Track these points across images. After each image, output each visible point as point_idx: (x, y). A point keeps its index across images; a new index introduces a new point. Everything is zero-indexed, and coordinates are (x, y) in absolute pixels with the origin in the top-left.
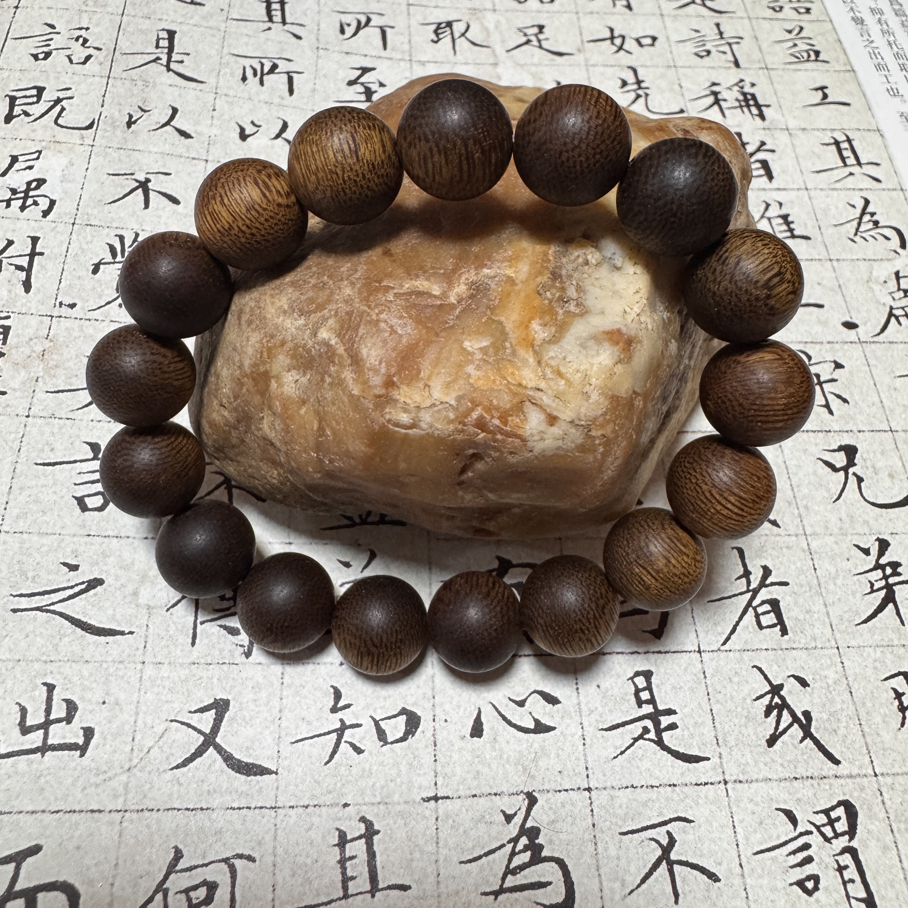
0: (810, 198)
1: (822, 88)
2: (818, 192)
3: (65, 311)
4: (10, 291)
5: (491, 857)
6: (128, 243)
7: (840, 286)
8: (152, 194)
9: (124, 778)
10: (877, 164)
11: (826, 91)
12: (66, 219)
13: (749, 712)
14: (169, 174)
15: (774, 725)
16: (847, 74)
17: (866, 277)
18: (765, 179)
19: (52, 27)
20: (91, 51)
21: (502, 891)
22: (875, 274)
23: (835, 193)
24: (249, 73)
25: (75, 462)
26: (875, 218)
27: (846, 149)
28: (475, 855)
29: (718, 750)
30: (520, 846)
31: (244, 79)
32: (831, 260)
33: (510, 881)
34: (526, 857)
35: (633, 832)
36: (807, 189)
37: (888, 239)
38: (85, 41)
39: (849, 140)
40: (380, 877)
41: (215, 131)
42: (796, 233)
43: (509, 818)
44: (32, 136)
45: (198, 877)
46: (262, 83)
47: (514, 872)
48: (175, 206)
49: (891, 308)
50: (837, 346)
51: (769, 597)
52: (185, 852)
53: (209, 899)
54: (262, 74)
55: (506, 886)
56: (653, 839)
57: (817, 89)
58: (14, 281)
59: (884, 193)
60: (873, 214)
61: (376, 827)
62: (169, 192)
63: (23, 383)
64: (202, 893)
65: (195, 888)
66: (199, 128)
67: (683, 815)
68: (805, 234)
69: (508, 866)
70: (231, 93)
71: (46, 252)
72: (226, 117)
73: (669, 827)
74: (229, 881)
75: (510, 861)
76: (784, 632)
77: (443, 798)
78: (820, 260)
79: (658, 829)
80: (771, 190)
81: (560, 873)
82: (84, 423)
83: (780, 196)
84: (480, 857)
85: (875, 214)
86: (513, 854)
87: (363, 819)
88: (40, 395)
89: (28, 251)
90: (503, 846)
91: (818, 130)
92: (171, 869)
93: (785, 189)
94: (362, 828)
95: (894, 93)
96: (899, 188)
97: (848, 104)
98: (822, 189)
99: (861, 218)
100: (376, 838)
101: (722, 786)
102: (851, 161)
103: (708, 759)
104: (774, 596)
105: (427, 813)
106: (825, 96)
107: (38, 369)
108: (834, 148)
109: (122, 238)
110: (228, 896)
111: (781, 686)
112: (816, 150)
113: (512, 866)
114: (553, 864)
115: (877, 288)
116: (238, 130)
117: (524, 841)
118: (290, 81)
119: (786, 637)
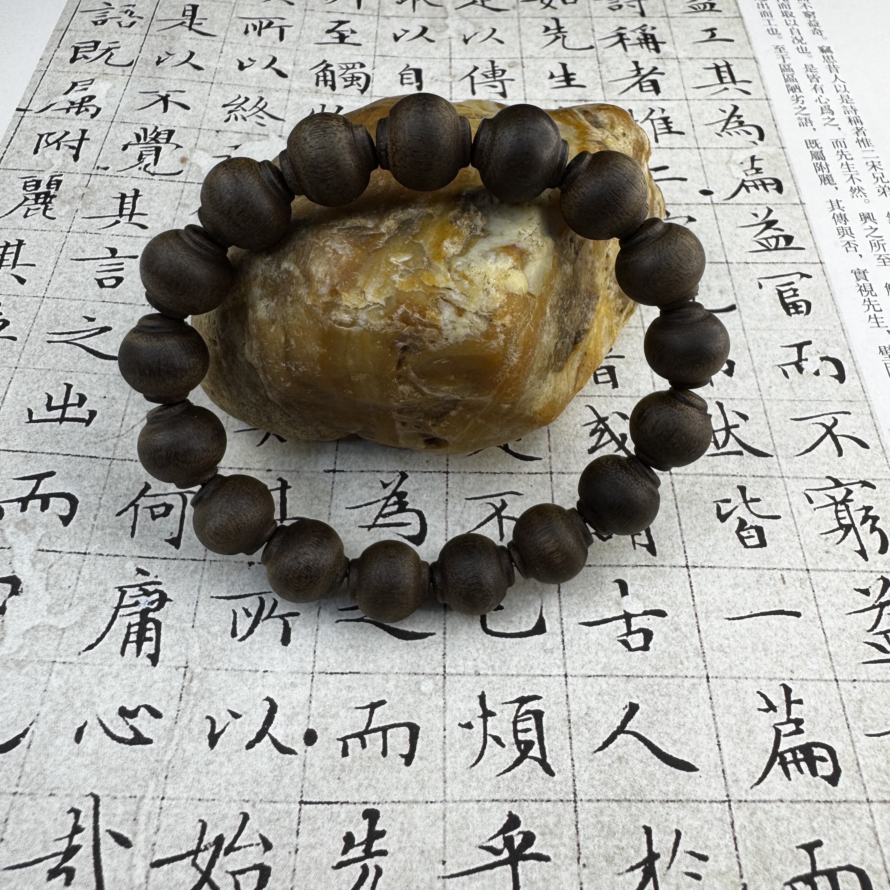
0: (688, 106)
1: (712, 30)
2: (696, 101)
3: (100, 171)
4: (64, 161)
5: (369, 507)
6: (149, 132)
7: (703, 166)
8: (170, 104)
9: (115, 441)
10: (749, 82)
11: (715, 32)
12: (106, 119)
13: (577, 433)
14: (184, 92)
15: (596, 441)
16: (736, 20)
17: (726, 159)
18: (653, 93)
19: (109, 4)
20: (135, 19)
21: (374, 525)
22: (734, 157)
23: (710, 102)
24: (251, 28)
25: (99, 259)
26: (741, 119)
27: (724, 72)
28: (358, 504)
29: (549, 454)
30: (391, 501)
31: (246, 32)
32: (699, 148)
33: (381, 521)
34: (395, 508)
35: (475, 499)
36: (687, 100)
37: (749, 134)
38: (132, 13)
39: (728, 65)
40: (288, 512)
41: (220, 65)
42: (672, 130)
43: (385, 486)
44: (89, 70)
45: (160, 500)
46: (259, 34)
47: (384, 516)
48: (186, 111)
49: (744, 181)
50: (692, 207)
51: (607, 365)
52: (152, 486)
53: (166, 514)
54: (261, 28)
55: (377, 523)
56: (490, 504)
57: (707, 31)
58: (67, 155)
59: (751, 102)
60: (739, 117)
61: (289, 484)
62: (182, 102)
63: (67, 213)
64: (162, 510)
65: (157, 506)
66: (209, 64)
67: (515, 491)
68: (680, 130)
69: (380, 512)
70: (235, 41)
71: (91, 138)
72: (230, 56)
73: (503, 497)
74: (181, 504)
75: (383, 509)
76: (615, 385)
77: (339, 471)
78: (690, 148)
79: (495, 498)
80: (656, 100)
81: (418, 518)
82: (107, 237)
83: (663, 105)
84: (361, 506)
85: (741, 116)
86: (385, 506)
87: (280, 479)
88: (78, 219)
89: (79, 137)
90: (379, 501)
91: (703, 58)
92: (142, 494)
93: (668, 100)
94: (279, 484)
95: (773, 32)
96: (764, 97)
97: (732, 41)
98: (699, 100)
99: (728, 120)
100: (288, 491)
101: (548, 475)
102: (728, 79)
103: (540, 459)
104: (611, 364)
105: (327, 479)
106: (713, 35)
107: (78, 205)
108: (714, 71)
109: (145, 130)
110: (179, 513)
111: (606, 418)
112: (699, 73)
113: (383, 513)
114: (414, 513)
115: (733, 167)
116: (238, 64)
117: (395, 499)
118: (282, 32)
119: (616, 389)
